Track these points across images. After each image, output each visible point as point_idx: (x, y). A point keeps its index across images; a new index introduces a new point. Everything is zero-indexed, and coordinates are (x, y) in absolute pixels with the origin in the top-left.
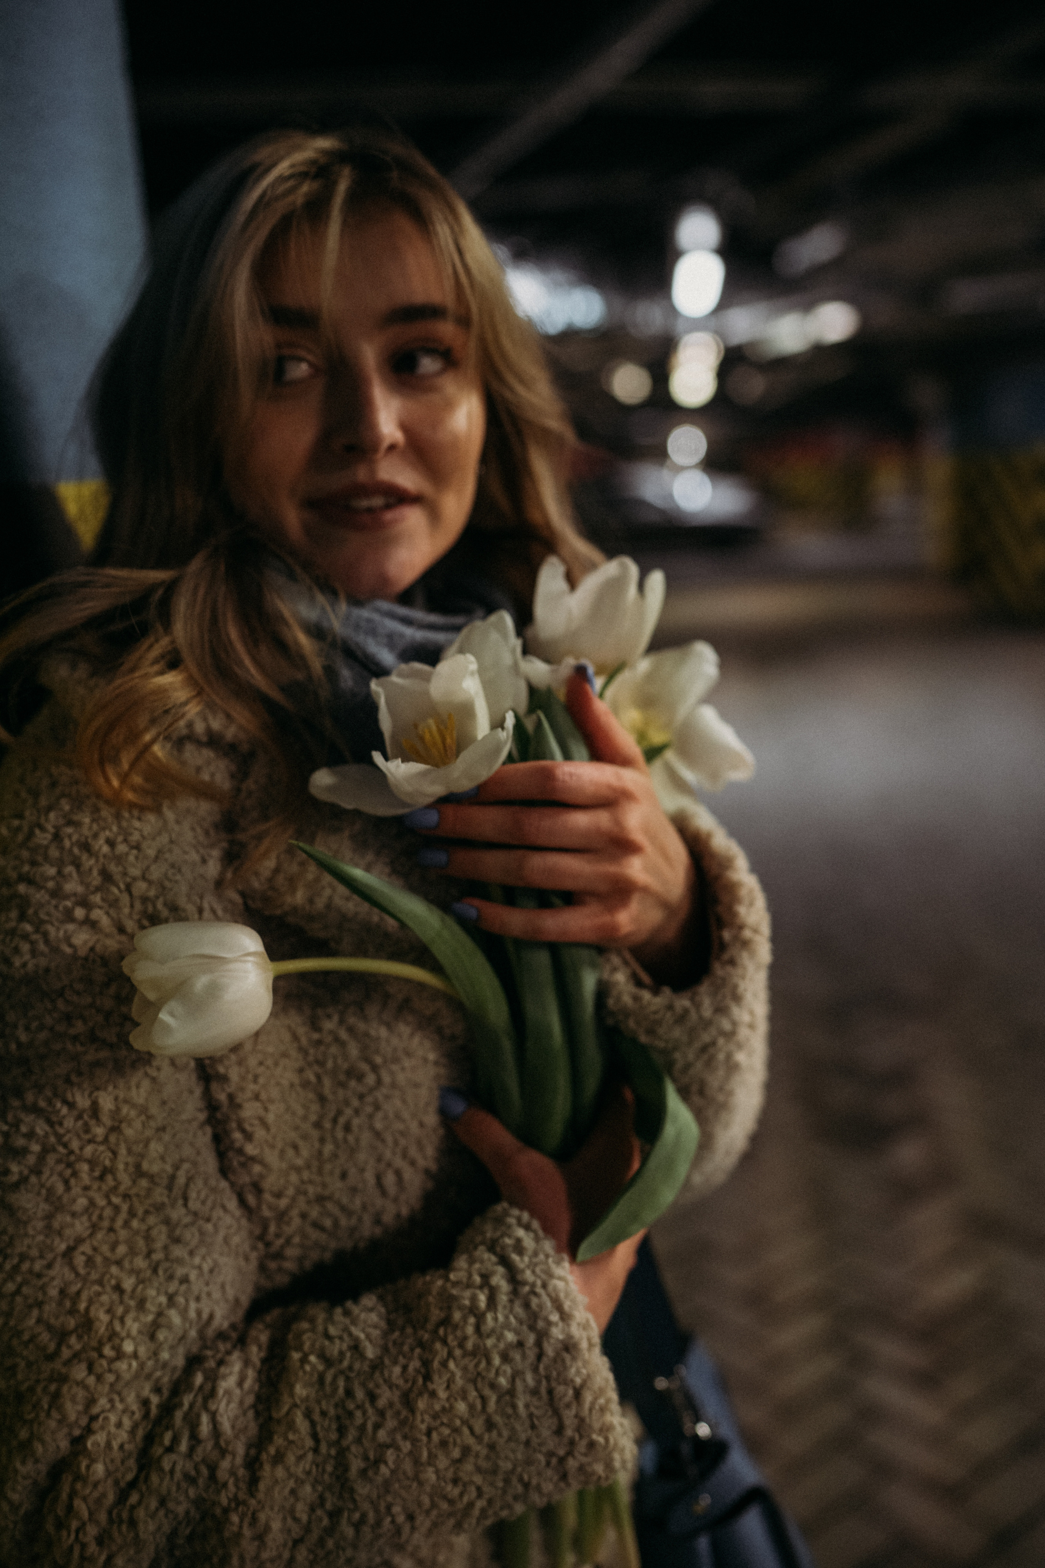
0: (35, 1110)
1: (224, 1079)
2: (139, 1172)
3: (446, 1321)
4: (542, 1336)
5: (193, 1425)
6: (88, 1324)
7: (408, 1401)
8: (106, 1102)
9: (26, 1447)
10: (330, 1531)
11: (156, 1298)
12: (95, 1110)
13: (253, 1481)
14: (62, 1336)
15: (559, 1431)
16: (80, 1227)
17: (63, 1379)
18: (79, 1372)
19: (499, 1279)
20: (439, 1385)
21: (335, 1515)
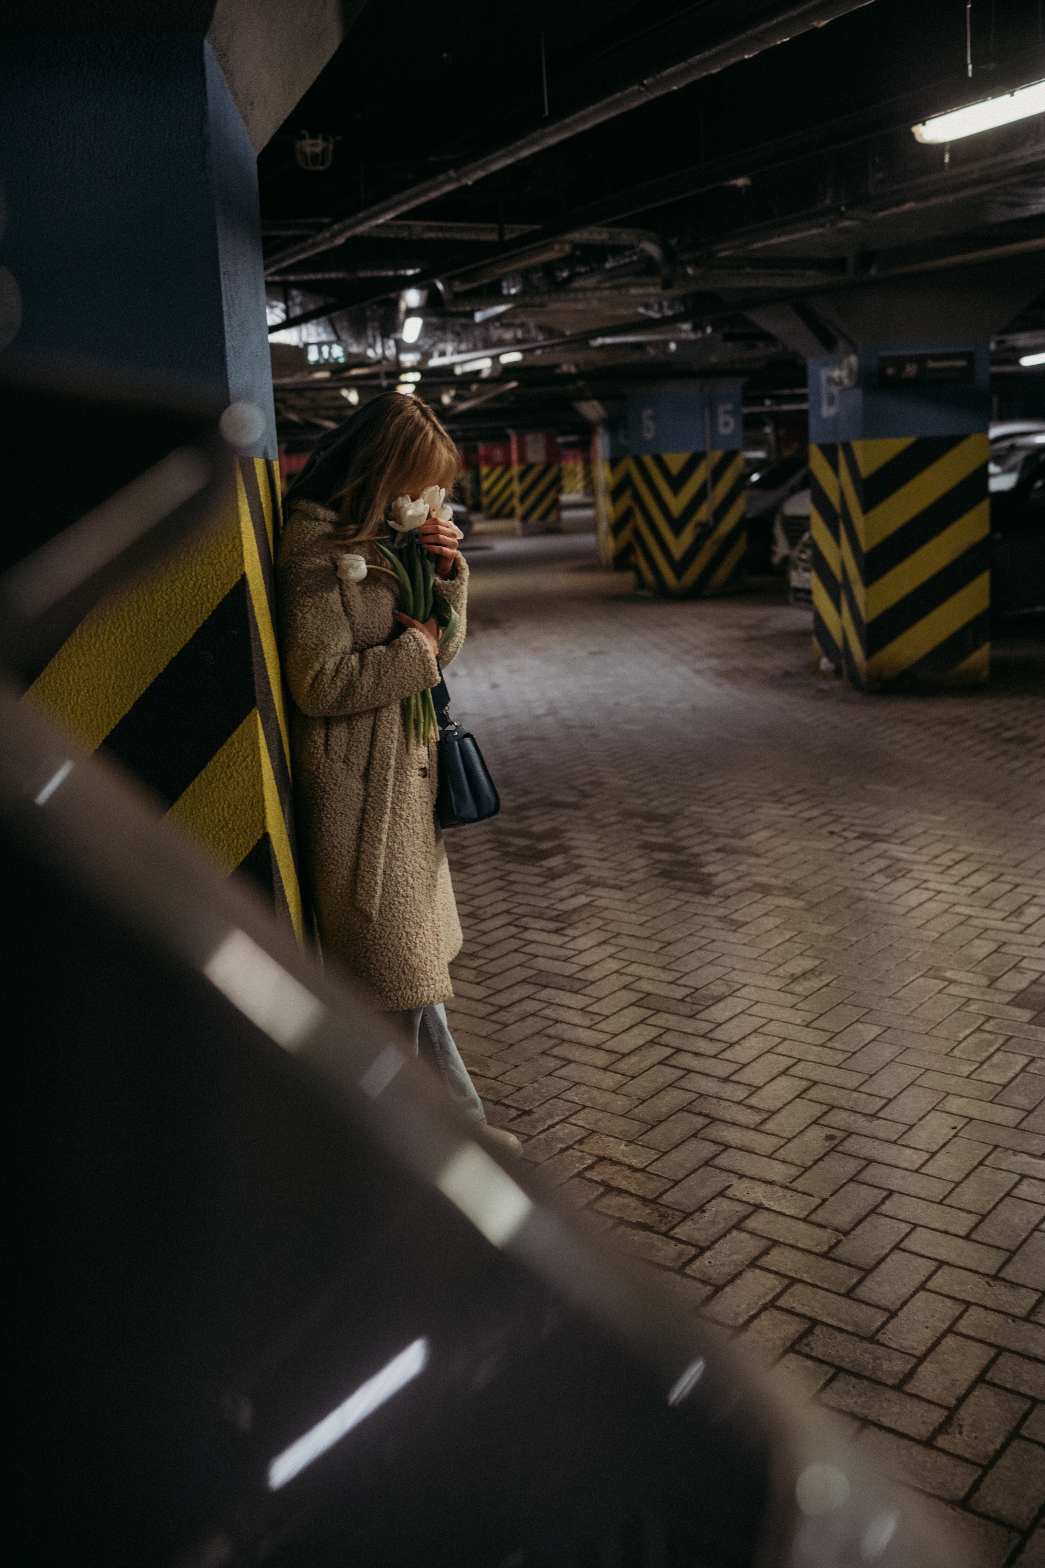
0: (309, 597)
1: (346, 596)
2: (332, 611)
3: (400, 645)
4: (421, 648)
5: (347, 664)
6: (323, 642)
7: (393, 660)
8: (325, 595)
9: (311, 668)
10: (376, 689)
11: (336, 639)
12: (322, 597)
13: (361, 676)
14: (317, 645)
15: (425, 669)
16: (319, 622)
17: (318, 653)
18: (322, 652)
19: (411, 637)
20: (400, 655)
21: (377, 685)
